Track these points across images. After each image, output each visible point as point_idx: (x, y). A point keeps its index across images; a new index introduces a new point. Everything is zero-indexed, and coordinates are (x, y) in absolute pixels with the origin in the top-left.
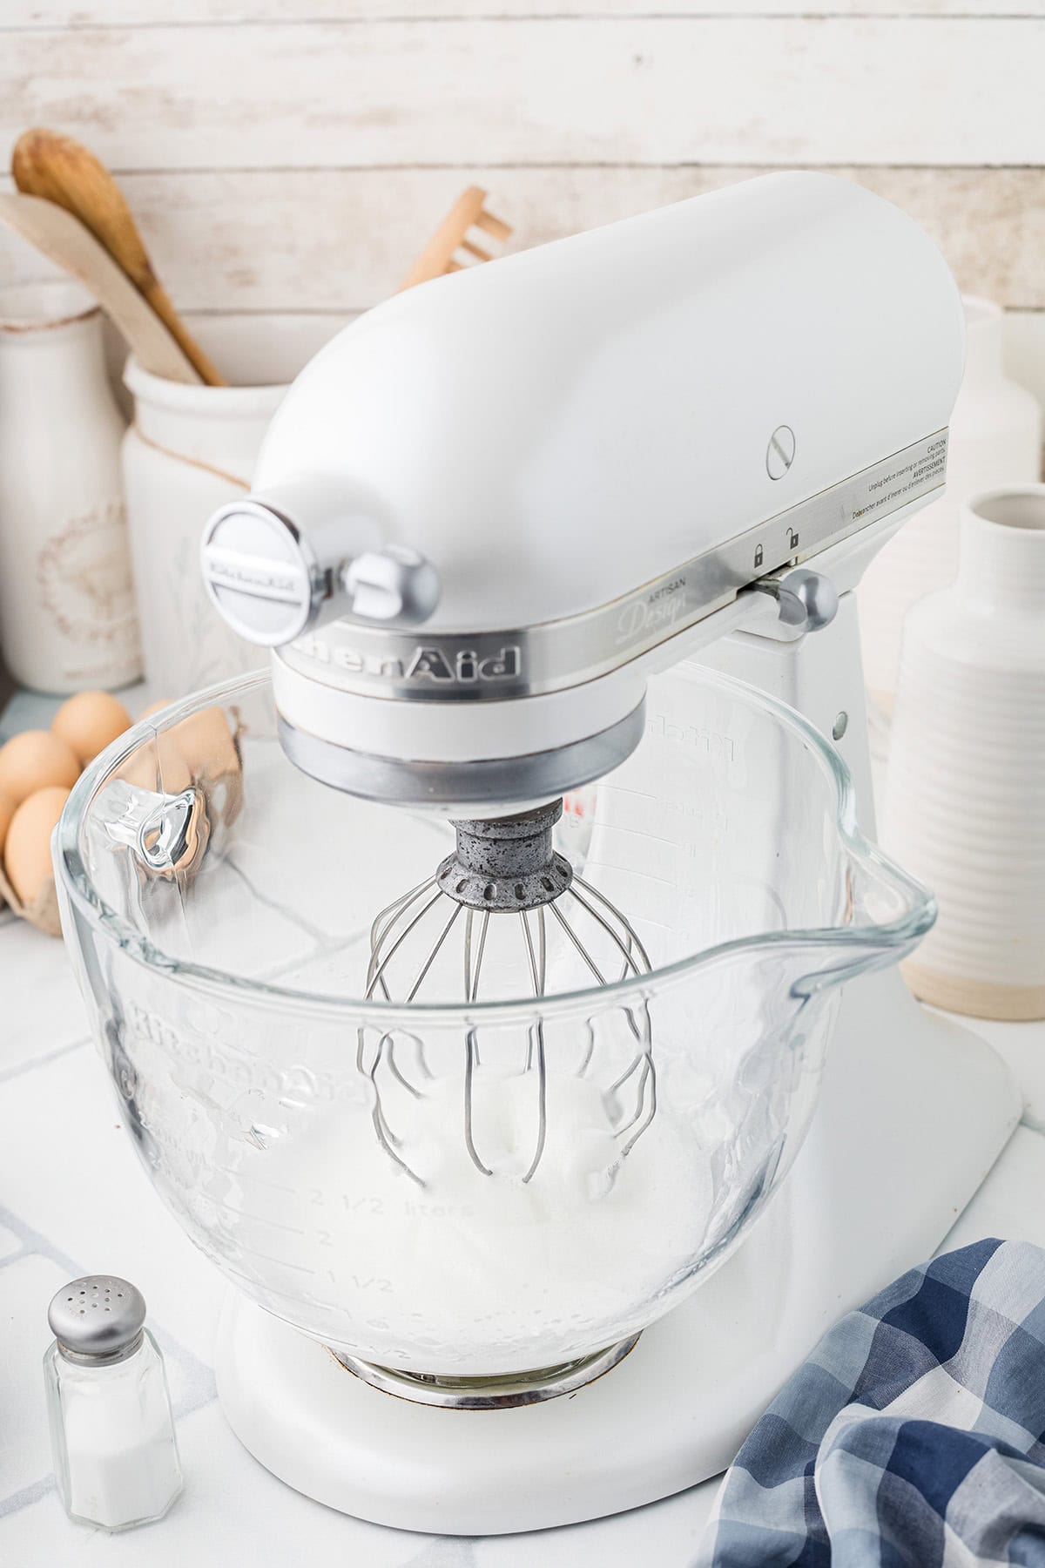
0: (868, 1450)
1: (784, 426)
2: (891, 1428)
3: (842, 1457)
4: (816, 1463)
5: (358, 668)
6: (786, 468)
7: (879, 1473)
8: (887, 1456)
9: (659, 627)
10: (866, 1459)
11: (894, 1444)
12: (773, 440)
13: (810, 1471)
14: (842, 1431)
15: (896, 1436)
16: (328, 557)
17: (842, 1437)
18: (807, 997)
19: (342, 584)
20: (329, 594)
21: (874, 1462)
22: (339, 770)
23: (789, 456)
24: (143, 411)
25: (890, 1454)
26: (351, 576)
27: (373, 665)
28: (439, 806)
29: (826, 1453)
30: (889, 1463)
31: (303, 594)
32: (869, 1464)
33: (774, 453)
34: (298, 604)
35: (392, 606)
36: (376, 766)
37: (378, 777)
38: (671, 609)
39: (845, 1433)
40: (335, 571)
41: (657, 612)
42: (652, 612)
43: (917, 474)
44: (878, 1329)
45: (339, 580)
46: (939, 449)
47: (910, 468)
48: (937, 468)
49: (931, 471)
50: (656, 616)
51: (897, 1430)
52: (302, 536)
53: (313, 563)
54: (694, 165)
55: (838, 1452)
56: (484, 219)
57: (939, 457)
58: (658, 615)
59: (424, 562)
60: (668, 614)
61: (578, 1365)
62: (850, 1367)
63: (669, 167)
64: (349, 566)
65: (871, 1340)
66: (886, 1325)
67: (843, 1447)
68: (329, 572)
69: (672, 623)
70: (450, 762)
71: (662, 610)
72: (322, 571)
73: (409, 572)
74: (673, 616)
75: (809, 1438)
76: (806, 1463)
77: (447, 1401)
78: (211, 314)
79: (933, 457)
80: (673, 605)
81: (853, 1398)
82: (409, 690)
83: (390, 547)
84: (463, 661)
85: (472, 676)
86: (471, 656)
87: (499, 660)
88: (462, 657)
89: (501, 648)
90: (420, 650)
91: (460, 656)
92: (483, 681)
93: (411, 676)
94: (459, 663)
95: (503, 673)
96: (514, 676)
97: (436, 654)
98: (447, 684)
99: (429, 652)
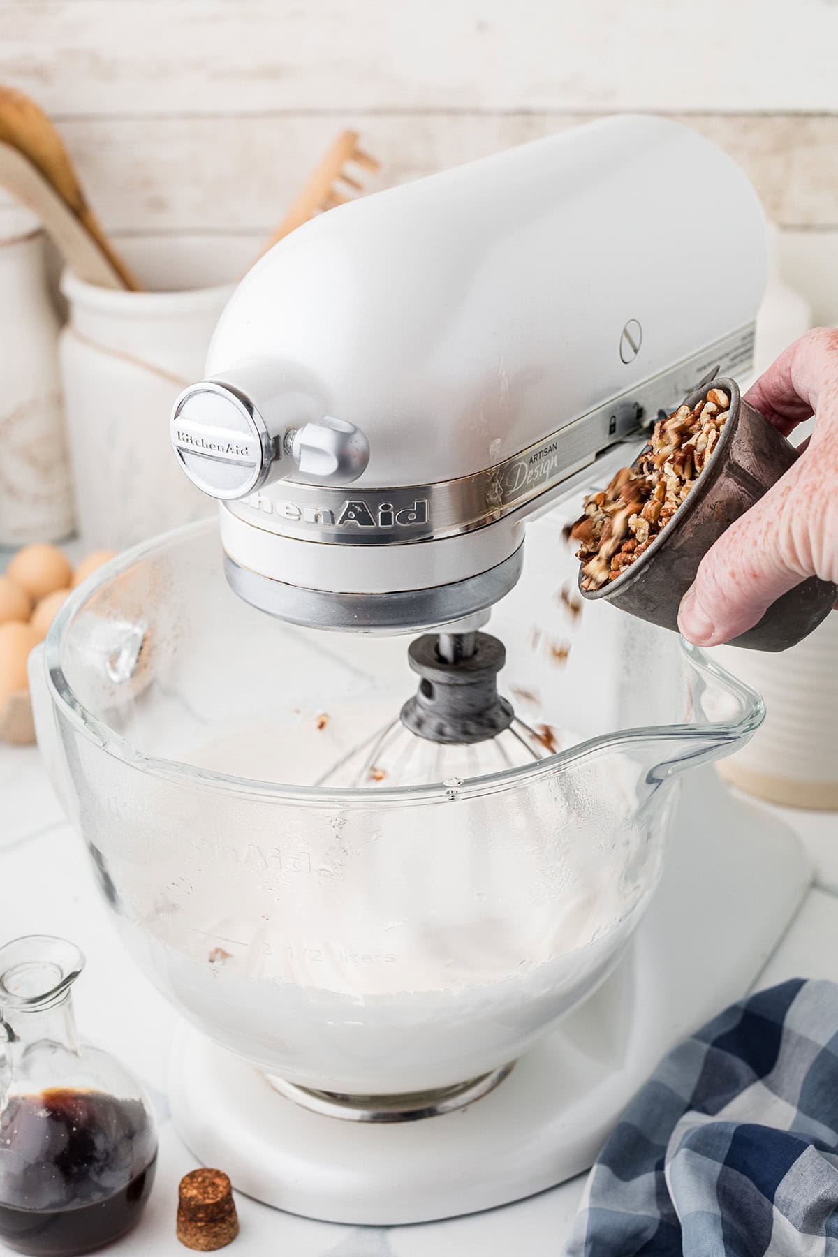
0: (709, 1148)
1: (634, 320)
2: (727, 1131)
3: (688, 1156)
4: (666, 1160)
5: (297, 518)
6: (634, 354)
7: (718, 1167)
8: (724, 1153)
9: (537, 483)
10: (708, 1156)
11: (729, 1144)
12: (625, 332)
13: (660, 1167)
14: (686, 1134)
15: (731, 1137)
16: (277, 428)
17: (687, 1138)
18: (660, 781)
19: (288, 449)
20: (277, 457)
21: (714, 1158)
22: (280, 601)
23: (637, 344)
24: (79, 315)
25: (727, 1151)
26: (297, 441)
27: (309, 515)
28: (362, 630)
29: (674, 1152)
30: (726, 1159)
31: (256, 456)
32: (709, 1159)
33: (626, 342)
34: (252, 466)
35: (331, 465)
36: (312, 597)
37: (311, 606)
38: (546, 469)
39: (690, 1135)
40: (282, 438)
41: (535, 471)
42: (532, 471)
43: (732, 360)
44: (709, 1053)
45: (286, 446)
46: (749, 339)
47: (727, 355)
48: (747, 354)
49: (743, 357)
50: (534, 474)
51: (732, 1132)
52: (255, 409)
53: (265, 430)
54: (526, 112)
55: (684, 1151)
56: (358, 156)
57: (748, 346)
58: (536, 474)
59: (356, 430)
60: (544, 472)
61: (468, 1086)
62: (685, 1084)
63: (507, 114)
64: (294, 434)
65: (701, 1060)
66: (716, 1050)
67: (688, 1146)
68: (277, 438)
69: (547, 480)
70: (372, 594)
71: (539, 469)
72: (271, 438)
73: (344, 438)
74: (548, 474)
75: (656, 1141)
76: (655, 1161)
77: (363, 1116)
78: (131, 233)
79: (744, 345)
80: (547, 465)
81: (689, 1108)
82: (338, 535)
83: (326, 418)
84: (383, 511)
85: (391, 524)
86: (390, 507)
87: (413, 510)
88: (382, 508)
89: (414, 500)
90: (348, 502)
91: (380, 507)
92: (400, 527)
93: (339, 523)
94: (380, 513)
95: (414, 521)
96: (424, 523)
97: (361, 505)
98: (369, 529)
99: (356, 504)
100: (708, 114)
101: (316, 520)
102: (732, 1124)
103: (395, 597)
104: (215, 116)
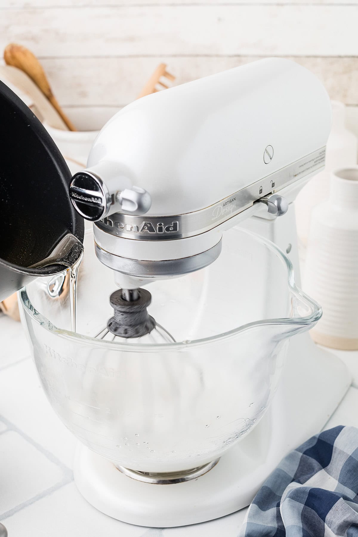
0: (298, 498)
1: (270, 145)
2: (306, 491)
3: (289, 501)
4: (281, 503)
5: (123, 229)
7: (302, 506)
9: (227, 214)
10: (298, 501)
11: (307, 496)
13: (278, 505)
15: (308, 493)
16: (113, 190)
17: (289, 494)
19: (117, 200)
20: (113, 203)
21: (300, 502)
23: (271, 156)
25: (306, 500)
26: (121, 196)
27: (128, 228)
28: (151, 276)
29: (284, 499)
30: (306, 503)
32: (298, 503)
33: (266, 154)
35: (135, 207)
36: (129, 262)
37: (130, 266)
39: (290, 492)
40: (115, 195)
41: (226, 209)
42: (224, 209)
43: (315, 162)
44: (302, 457)
45: (116, 198)
46: (323, 153)
47: (313, 160)
48: (322, 160)
49: (320, 161)
50: (225, 211)
51: (308, 491)
52: (103, 183)
53: (107, 192)
54: (238, 56)
55: (288, 499)
56: (166, 74)
57: (323, 156)
58: (226, 210)
59: (146, 192)
60: (230, 210)
61: (198, 469)
62: (292, 470)
63: (230, 56)
64: (120, 193)
65: (299, 460)
66: (305, 455)
67: (290, 497)
68: (113, 195)
69: (231, 213)
70: (155, 261)
71: (227, 209)
72: (110, 195)
73: (141, 195)
74: (232, 210)
75: (278, 494)
76: (276, 503)
77: (153, 481)
78: (72, 106)
79: (321, 156)
80: (231, 207)
81: (293, 480)
82: (140, 236)
83: (134, 187)
84: (159, 226)
85: (162, 231)
86: (162, 224)
87: (171, 226)
88: (159, 225)
89: (172, 222)
90: (144, 222)
91: (158, 224)
92: (166, 233)
93: (141, 231)
94: (158, 227)
95: (173, 230)
96: (176, 231)
97: (150, 224)
98: (154, 234)
99: (147, 223)
100: (316, 57)
101: (131, 230)
102: (308, 488)
103: (166, 262)
104: (107, 57)
